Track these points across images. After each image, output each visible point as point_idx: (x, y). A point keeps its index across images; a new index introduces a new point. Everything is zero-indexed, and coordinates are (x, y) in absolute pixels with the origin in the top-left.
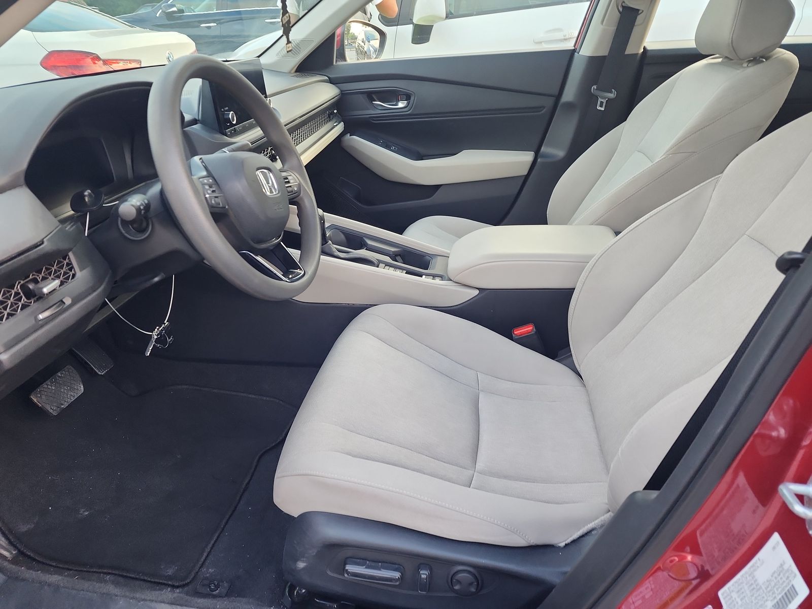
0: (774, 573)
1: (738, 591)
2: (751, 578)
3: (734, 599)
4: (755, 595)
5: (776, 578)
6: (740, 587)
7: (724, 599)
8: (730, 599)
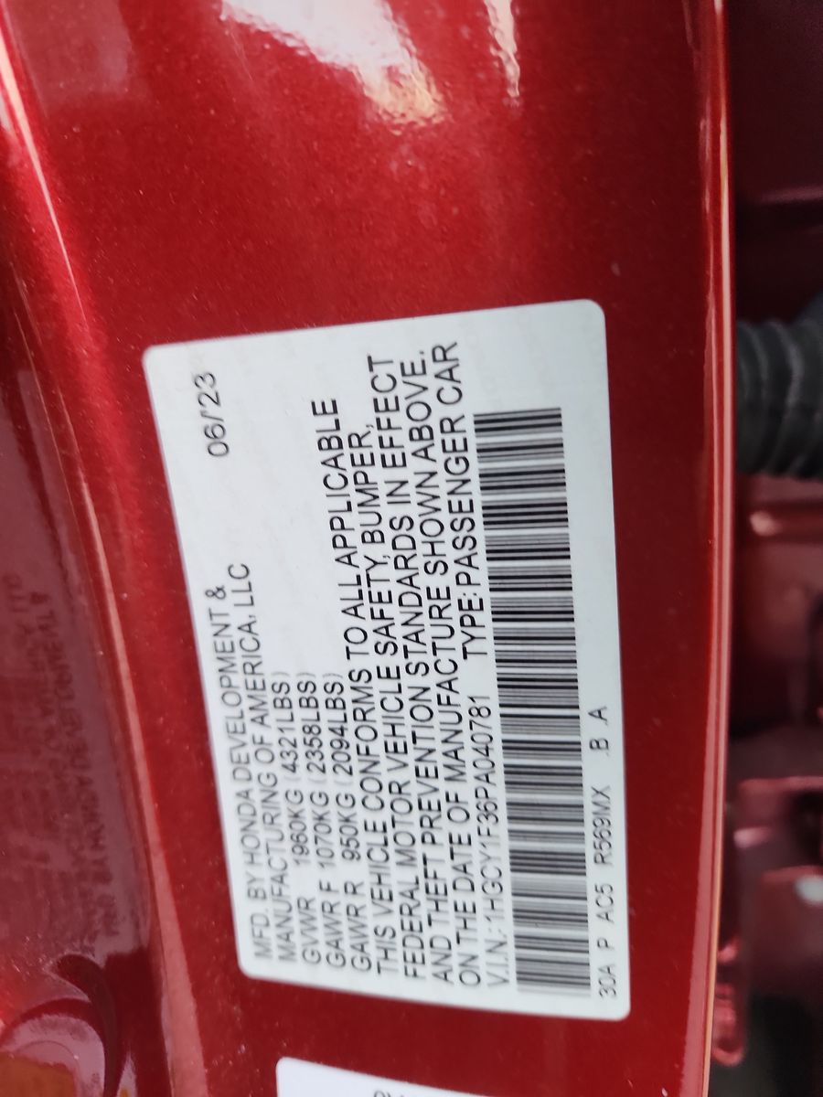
0: (337, 524)
1: (299, 846)
2: (274, 715)
3: (319, 898)
4: (377, 748)
5: (370, 537)
6: (284, 820)
7: (288, 956)
8: (308, 922)
